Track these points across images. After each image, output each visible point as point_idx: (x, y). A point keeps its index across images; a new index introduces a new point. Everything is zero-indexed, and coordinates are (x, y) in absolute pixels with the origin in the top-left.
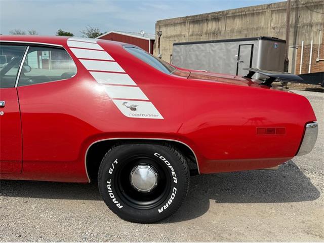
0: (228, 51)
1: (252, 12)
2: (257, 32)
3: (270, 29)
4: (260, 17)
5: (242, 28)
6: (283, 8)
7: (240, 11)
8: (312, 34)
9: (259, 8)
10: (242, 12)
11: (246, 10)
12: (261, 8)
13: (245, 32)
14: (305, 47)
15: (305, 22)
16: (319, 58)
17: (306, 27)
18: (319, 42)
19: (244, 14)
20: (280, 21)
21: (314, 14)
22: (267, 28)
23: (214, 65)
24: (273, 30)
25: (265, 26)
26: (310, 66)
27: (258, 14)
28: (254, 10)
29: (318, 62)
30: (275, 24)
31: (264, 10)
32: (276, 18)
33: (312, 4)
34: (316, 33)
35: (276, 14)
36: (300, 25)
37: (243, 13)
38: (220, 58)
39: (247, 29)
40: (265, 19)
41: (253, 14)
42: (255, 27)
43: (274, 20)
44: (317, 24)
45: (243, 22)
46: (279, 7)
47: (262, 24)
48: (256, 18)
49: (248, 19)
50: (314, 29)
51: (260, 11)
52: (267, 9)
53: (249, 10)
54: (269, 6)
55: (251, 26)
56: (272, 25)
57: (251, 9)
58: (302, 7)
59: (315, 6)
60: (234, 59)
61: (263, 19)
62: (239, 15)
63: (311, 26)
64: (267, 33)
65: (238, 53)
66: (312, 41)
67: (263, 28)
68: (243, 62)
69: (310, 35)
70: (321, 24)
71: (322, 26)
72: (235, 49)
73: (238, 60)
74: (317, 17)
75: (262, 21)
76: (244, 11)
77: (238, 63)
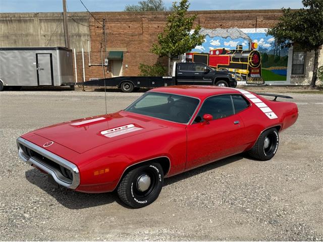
0: (24, 59)
1: (18, 19)
2: (27, 38)
3: (41, 36)
4: (28, 24)
5: (8, 33)
6: (51, 18)
7: (4, 15)
8: (81, 44)
9: (25, 16)
10: (6, 17)
11: (11, 16)
12: (28, 16)
13: (14, 38)
14: (77, 54)
15: (73, 32)
16: (91, 63)
17: (75, 37)
18: (89, 50)
19: (9, 20)
20: (49, 30)
21: (81, 27)
22: (38, 35)
23: (9, 73)
24: (44, 38)
25: (34, 33)
26: (84, 70)
27: (25, 21)
28: (20, 17)
29: (90, 66)
30: (45, 31)
31: (32, 18)
32: (45, 26)
33: (78, 18)
34: (85, 42)
35: (44, 22)
36: (69, 34)
37: (7, 19)
38: (15, 65)
39: (16, 35)
40: (34, 27)
41: (19, 21)
42: (23, 33)
43: (43, 28)
44: (84, 35)
45: (9, 27)
46: (47, 17)
47: (31, 31)
48: (23, 25)
49: (15, 25)
50: (83, 39)
51: (27, 19)
52: (34, 17)
53: (14, 17)
54: (36, 15)
55: (19, 32)
56: (42, 32)
57: (16, 16)
58: (69, 19)
59: (80, 19)
60: (33, 66)
61: (31, 26)
62: (3, 20)
63: (80, 36)
64: (39, 40)
65: (36, 61)
66: (83, 49)
67: (32, 35)
68: (43, 69)
69: (79, 43)
70: (88, 35)
71: (89, 37)
72: (32, 58)
73: (37, 67)
74: (84, 29)
75: (31, 28)
76: (9, 17)
77: (37, 71)
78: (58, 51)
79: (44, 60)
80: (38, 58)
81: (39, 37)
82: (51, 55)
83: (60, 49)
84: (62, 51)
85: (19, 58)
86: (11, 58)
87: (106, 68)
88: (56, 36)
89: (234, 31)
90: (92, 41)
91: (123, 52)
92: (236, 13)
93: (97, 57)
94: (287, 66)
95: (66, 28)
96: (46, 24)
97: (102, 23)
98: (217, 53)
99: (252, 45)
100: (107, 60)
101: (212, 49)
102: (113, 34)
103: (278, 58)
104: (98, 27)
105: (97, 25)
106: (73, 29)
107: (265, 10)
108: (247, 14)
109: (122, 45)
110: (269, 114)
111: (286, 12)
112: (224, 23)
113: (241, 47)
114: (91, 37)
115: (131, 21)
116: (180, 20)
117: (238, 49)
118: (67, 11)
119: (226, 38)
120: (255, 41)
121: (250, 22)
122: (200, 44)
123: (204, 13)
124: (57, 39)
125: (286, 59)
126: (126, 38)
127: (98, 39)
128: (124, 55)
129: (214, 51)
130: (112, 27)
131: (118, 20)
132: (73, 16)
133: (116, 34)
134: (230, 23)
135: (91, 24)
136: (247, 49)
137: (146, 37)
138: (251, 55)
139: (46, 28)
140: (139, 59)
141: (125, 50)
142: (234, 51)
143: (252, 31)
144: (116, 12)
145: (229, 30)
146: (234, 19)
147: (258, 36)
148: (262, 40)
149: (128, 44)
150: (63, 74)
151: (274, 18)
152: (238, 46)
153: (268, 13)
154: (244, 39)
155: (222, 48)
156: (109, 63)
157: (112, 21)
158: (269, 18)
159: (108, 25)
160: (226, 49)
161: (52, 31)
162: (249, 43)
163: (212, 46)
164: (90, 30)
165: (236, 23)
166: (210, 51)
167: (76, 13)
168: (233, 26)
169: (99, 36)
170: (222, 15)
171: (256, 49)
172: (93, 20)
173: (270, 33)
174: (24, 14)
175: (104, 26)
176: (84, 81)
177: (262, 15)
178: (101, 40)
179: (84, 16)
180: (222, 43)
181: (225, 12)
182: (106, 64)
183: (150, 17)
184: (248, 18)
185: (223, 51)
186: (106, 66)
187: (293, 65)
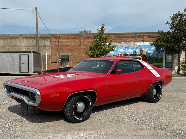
1: (11, 37)
2: (15, 48)
3: (23, 47)
4: (16, 40)
5: (5, 45)
6: (29, 37)
7: (3, 35)
8: (46, 51)
9: (15, 36)
10: (4, 36)
11: (7, 36)
12: (16, 35)
13: (8, 47)
14: (43, 56)
16: (51, 61)
17: (42, 47)
18: (50, 54)
19: (6, 38)
20: (28, 43)
22: (21, 46)
23: (3, 65)
24: (25, 47)
25: (19, 45)
26: (47, 65)
27: (15, 38)
28: (12, 36)
29: (50, 63)
30: (26, 44)
31: (18, 37)
32: (26, 41)
33: (44, 37)
34: (48, 50)
35: (25, 39)
36: (39, 46)
37: (5, 37)
38: (7, 61)
39: (9, 46)
40: (19, 41)
41: (11, 38)
42: (13, 45)
43: (25, 42)
44: (48, 46)
46: (27, 36)
47: (18, 44)
48: (13, 40)
49: (9, 41)
50: (47, 48)
51: (16, 37)
52: (20, 36)
53: (9, 36)
54: (21, 35)
55: (11, 45)
56: (24, 44)
57: (10, 35)
58: (39, 38)
59: (46, 38)
60: (17, 62)
61: (18, 41)
62: (2, 38)
63: (45, 46)
64: (22, 49)
65: (19, 59)
66: (46, 54)
67: (18, 46)
68: (23, 63)
69: (45, 51)
70: (50, 46)
71: (50, 47)
72: (17, 57)
73: (20, 62)
74: (47, 43)
75: (18, 42)
76: (6, 36)
77: (20, 64)
78: (32, 53)
79: (24, 58)
80: (21, 57)
81: (22, 47)
82: (28, 55)
83: (33, 52)
84: (35, 54)
85: (10, 57)
86: (5, 57)
87: (59, 64)
88: (32, 46)
89: (131, 44)
90: (52, 49)
91: (69, 55)
92: (132, 34)
93: (55, 58)
94: (162, 63)
95: (38, 43)
96: (26, 40)
97: (58, 40)
98: (122, 55)
99: (142, 51)
100: (60, 60)
101: (119, 53)
102: (64, 45)
103: (157, 59)
104: (56, 42)
105: (55, 40)
106: (42, 43)
107: (149, 33)
108: (138, 35)
109: (68, 51)
110: (156, 74)
111: (161, 33)
112: (126, 39)
113: (136, 52)
114: (51, 47)
115: (74, 39)
116: (101, 37)
117: (134, 54)
118: (39, 33)
119: (127, 47)
120: (143, 49)
121: (140, 39)
122: (113, 50)
123: (114, 35)
124: (32, 48)
125: (162, 59)
126: (71, 47)
127: (56, 48)
128: (70, 56)
129: (121, 55)
130: (64, 42)
131: (67, 38)
132: (42, 36)
133: (66, 45)
134: (129, 39)
135: (52, 40)
136: (139, 54)
137: (82, 47)
138: (141, 57)
139: (27, 42)
140: (78, 59)
141: (70, 54)
142: (132, 54)
143: (142, 44)
144: (66, 34)
145: (129, 43)
146: (131, 37)
147: (145, 47)
148: (147, 48)
149: (72, 51)
150: (34, 66)
151: (154, 37)
152: (134, 52)
153: (150, 34)
154: (137, 48)
155: (125, 53)
156: (61, 61)
157: (63, 38)
158: (151, 37)
159: (61, 41)
160: (127, 53)
161: (29, 44)
162: (140, 51)
163: (120, 52)
164: (51, 43)
165: (132, 39)
166: (118, 55)
167: (43, 34)
168: (131, 41)
169: (56, 46)
170: (125, 35)
171: (144, 54)
172: (53, 38)
173: (152, 45)
174: (14, 34)
175: (59, 41)
176: (47, 70)
177: (147, 35)
178: (57, 49)
179: (48, 36)
180: (125, 50)
181: (126, 34)
182: (60, 62)
183: (85, 36)
184: (139, 37)
185: (126, 55)
186: (59, 63)
187: (166, 63)
